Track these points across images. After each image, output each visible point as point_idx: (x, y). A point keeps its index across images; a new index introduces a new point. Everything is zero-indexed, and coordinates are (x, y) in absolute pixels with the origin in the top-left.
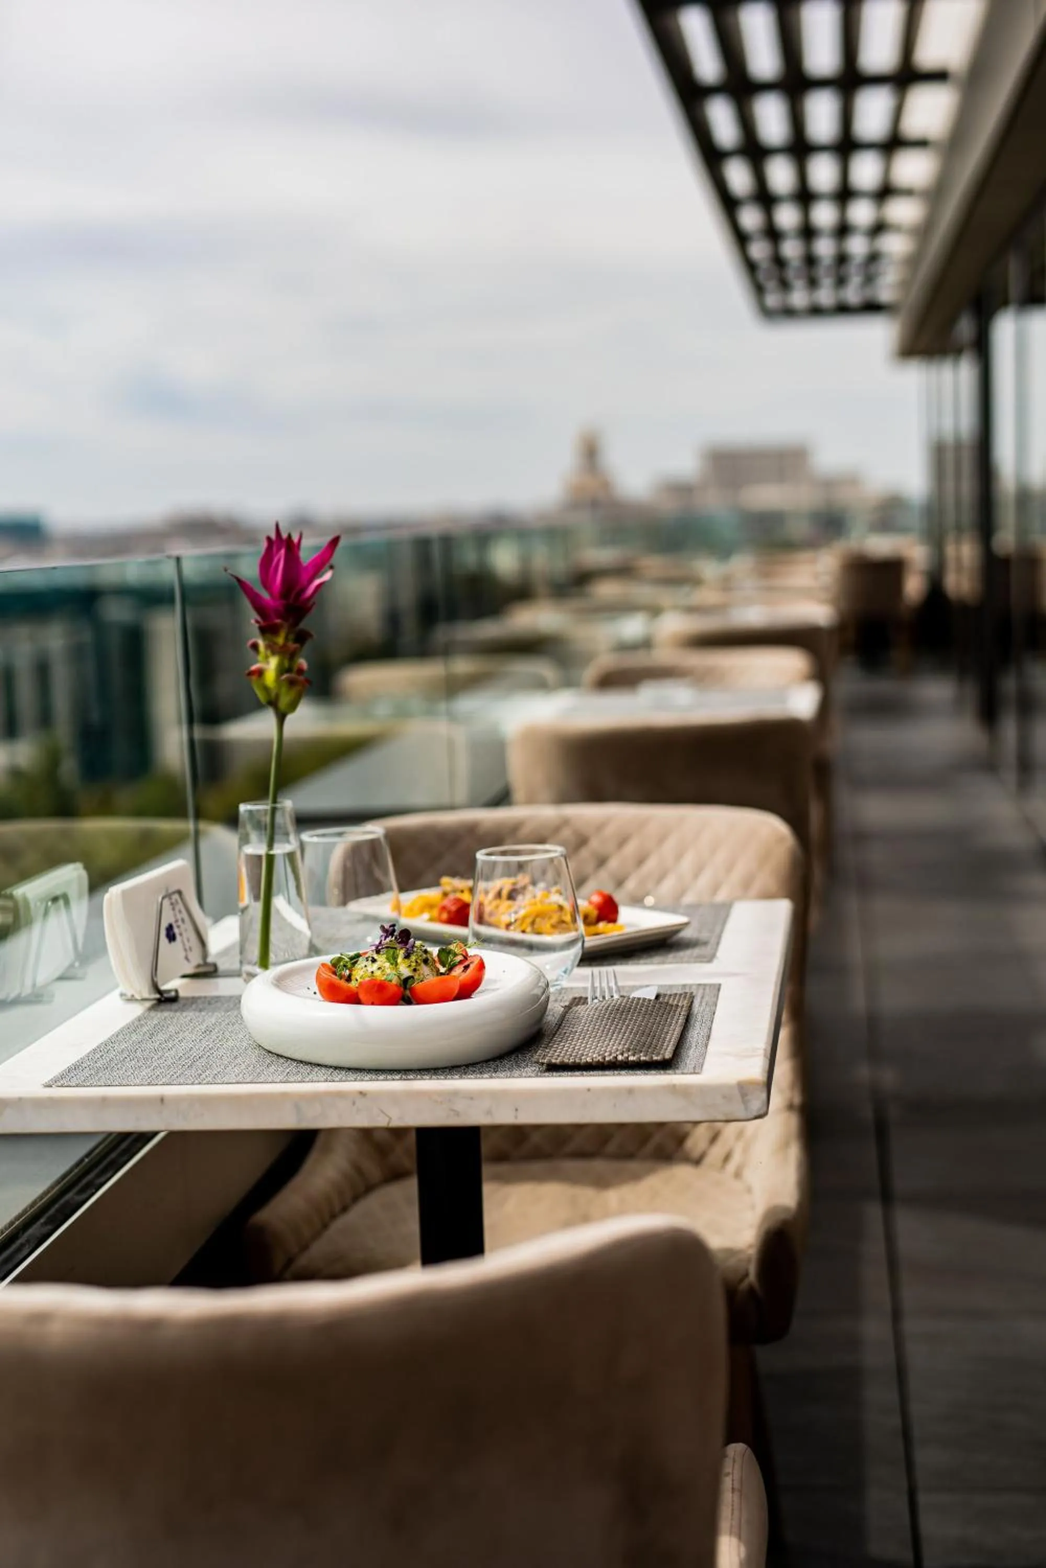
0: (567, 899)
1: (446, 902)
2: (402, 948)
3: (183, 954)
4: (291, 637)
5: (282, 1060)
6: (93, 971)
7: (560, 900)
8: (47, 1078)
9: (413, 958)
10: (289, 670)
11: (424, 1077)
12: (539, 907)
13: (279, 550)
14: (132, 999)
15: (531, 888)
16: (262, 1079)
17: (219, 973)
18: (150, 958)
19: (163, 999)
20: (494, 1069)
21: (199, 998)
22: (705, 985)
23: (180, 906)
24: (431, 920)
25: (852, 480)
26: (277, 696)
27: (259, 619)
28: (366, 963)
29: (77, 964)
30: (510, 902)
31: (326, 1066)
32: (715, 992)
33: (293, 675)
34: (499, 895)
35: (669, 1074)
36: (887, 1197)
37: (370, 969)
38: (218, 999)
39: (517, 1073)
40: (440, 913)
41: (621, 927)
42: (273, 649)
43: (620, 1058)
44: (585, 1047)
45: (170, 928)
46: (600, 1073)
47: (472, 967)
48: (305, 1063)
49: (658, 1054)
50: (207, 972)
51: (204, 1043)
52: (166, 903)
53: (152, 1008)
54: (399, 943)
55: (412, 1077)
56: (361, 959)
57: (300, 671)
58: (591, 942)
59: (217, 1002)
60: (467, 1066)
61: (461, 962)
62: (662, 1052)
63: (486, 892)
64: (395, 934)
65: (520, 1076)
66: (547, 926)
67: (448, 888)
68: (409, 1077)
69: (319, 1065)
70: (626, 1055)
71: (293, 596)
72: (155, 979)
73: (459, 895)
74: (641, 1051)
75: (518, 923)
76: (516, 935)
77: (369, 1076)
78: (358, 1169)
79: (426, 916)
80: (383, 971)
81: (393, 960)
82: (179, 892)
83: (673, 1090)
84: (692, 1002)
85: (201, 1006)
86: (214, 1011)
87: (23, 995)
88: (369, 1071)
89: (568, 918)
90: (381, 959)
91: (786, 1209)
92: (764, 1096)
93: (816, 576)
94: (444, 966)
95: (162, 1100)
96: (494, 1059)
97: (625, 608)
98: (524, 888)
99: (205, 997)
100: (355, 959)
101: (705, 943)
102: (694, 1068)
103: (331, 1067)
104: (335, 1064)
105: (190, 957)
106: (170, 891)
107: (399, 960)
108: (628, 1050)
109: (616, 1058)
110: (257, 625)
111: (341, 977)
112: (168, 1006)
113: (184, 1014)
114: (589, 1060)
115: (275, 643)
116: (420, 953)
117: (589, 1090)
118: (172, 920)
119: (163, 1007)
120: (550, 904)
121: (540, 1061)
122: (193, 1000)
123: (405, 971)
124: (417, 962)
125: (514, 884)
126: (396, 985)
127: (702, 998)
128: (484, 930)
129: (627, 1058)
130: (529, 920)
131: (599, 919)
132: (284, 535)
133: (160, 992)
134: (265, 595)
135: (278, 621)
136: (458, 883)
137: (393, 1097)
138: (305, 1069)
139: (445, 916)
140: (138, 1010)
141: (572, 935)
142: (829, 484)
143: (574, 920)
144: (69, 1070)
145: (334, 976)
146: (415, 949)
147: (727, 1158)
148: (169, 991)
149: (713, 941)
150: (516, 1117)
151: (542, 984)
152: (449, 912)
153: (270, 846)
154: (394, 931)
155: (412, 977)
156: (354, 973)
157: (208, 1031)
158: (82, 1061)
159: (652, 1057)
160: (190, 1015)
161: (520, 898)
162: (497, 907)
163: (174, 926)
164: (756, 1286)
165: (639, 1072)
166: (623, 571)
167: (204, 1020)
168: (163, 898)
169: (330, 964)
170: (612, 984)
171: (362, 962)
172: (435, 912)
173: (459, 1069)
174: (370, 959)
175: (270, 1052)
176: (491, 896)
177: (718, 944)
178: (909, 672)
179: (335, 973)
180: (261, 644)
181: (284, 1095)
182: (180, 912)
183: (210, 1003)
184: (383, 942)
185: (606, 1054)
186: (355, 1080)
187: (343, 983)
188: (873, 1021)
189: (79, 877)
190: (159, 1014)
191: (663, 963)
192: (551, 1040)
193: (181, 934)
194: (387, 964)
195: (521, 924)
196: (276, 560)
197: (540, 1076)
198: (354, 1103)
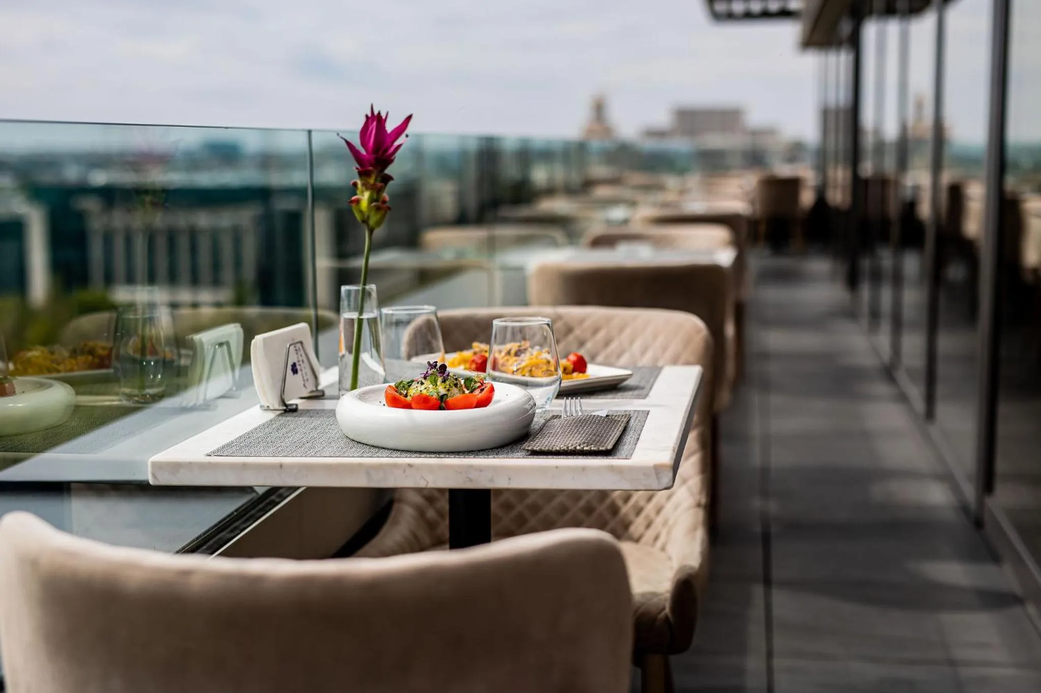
0: (553, 358)
1: (475, 358)
2: (441, 376)
3: (302, 383)
4: (379, 179)
5: (360, 445)
6: (244, 394)
7: (549, 357)
8: (208, 452)
9: (448, 382)
10: (376, 201)
11: (451, 456)
12: (534, 361)
13: (372, 123)
14: (268, 409)
15: (530, 349)
16: (346, 455)
17: (325, 397)
18: (280, 384)
19: (288, 410)
20: (496, 453)
21: (312, 410)
22: (639, 411)
23: (302, 352)
24: (465, 369)
25: (770, 132)
26: (368, 217)
27: (358, 166)
28: (417, 385)
29: (234, 389)
30: (515, 358)
31: (388, 449)
32: (646, 415)
33: (379, 204)
34: (509, 353)
35: (609, 459)
36: (767, 582)
37: (419, 389)
38: (323, 411)
39: (510, 456)
40: (471, 365)
41: (588, 376)
42: (366, 186)
43: (578, 448)
44: (556, 441)
45: (294, 365)
46: (565, 457)
47: (486, 389)
48: (375, 447)
49: (603, 446)
50: (318, 396)
51: (311, 435)
52: (292, 348)
53: (281, 415)
54: (439, 373)
55: (443, 456)
56: (414, 383)
57: (384, 202)
58: (566, 383)
59: (322, 412)
60: (479, 451)
61: (479, 387)
62: (606, 445)
63: (500, 352)
64: (437, 367)
65: (513, 458)
66: (539, 372)
67: (477, 349)
68: (441, 456)
69: (383, 448)
70: (582, 446)
71: (380, 153)
72: (283, 397)
73: (484, 354)
74: (592, 445)
75: (520, 371)
76: (518, 377)
77: (416, 455)
78: (415, 536)
79: (462, 367)
80: (428, 390)
81: (435, 383)
82: (301, 343)
83: (612, 468)
84: (630, 420)
85: (312, 415)
86: (320, 417)
87: (198, 404)
88: (416, 452)
89: (552, 369)
90: (427, 383)
91: (691, 568)
92: (671, 474)
93: (741, 187)
94: (468, 390)
95: (281, 466)
96: (497, 448)
97: (613, 202)
98: (526, 349)
99: (315, 410)
100: (410, 383)
101: (643, 388)
102: (626, 456)
103: (391, 449)
104: (395, 448)
105: (306, 385)
106: (295, 341)
107: (439, 383)
108: (584, 443)
109: (575, 448)
110: (357, 171)
111: (401, 394)
112: (291, 414)
113: (300, 419)
114: (558, 449)
115: (368, 183)
116: (452, 380)
117: (557, 467)
118: (296, 361)
119: (287, 414)
120: (542, 359)
121: (527, 448)
122: (308, 411)
123: (442, 391)
124: (450, 385)
125: (520, 346)
126: (436, 399)
127: (637, 418)
128: (497, 374)
129: (583, 448)
130: (527, 370)
131: (574, 371)
132: (376, 113)
133: (286, 405)
134: (363, 152)
135: (371, 168)
136: (484, 347)
137: (430, 468)
138: (373, 450)
139: (474, 366)
140: (271, 415)
141: (554, 377)
142: (755, 133)
143: (556, 370)
144: (223, 447)
145: (396, 393)
146: (449, 377)
147: (656, 538)
148: (292, 405)
149: (648, 387)
150: (509, 484)
151: (531, 403)
152: (477, 364)
153: (361, 313)
154: (436, 365)
155: (447, 395)
156: (409, 391)
157: (315, 428)
158: (232, 442)
159: (599, 448)
160: (303, 419)
161: (523, 355)
162: (507, 360)
163: (297, 364)
164: (670, 615)
165: (590, 457)
166: (614, 181)
167: (313, 422)
168: (290, 345)
169: (394, 386)
170: (578, 409)
171: (414, 385)
172: (468, 366)
173: (473, 453)
174: (420, 382)
175: (353, 440)
176: (503, 354)
177: (651, 388)
178: (803, 254)
179: (396, 391)
180: (359, 183)
181: (360, 465)
182: (301, 355)
183: (318, 413)
184: (429, 372)
185: (569, 445)
186: (406, 457)
187: (402, 397)
188: (765, 471)
189: (238, 333)
190: (284, 418)
191: (614, 398)
192: (535, 437)
193: (301, 370)
194: (431, 386)
195: (521, 372)
196: (371, 128)
197: (526, 458)
198: (404, 472)
